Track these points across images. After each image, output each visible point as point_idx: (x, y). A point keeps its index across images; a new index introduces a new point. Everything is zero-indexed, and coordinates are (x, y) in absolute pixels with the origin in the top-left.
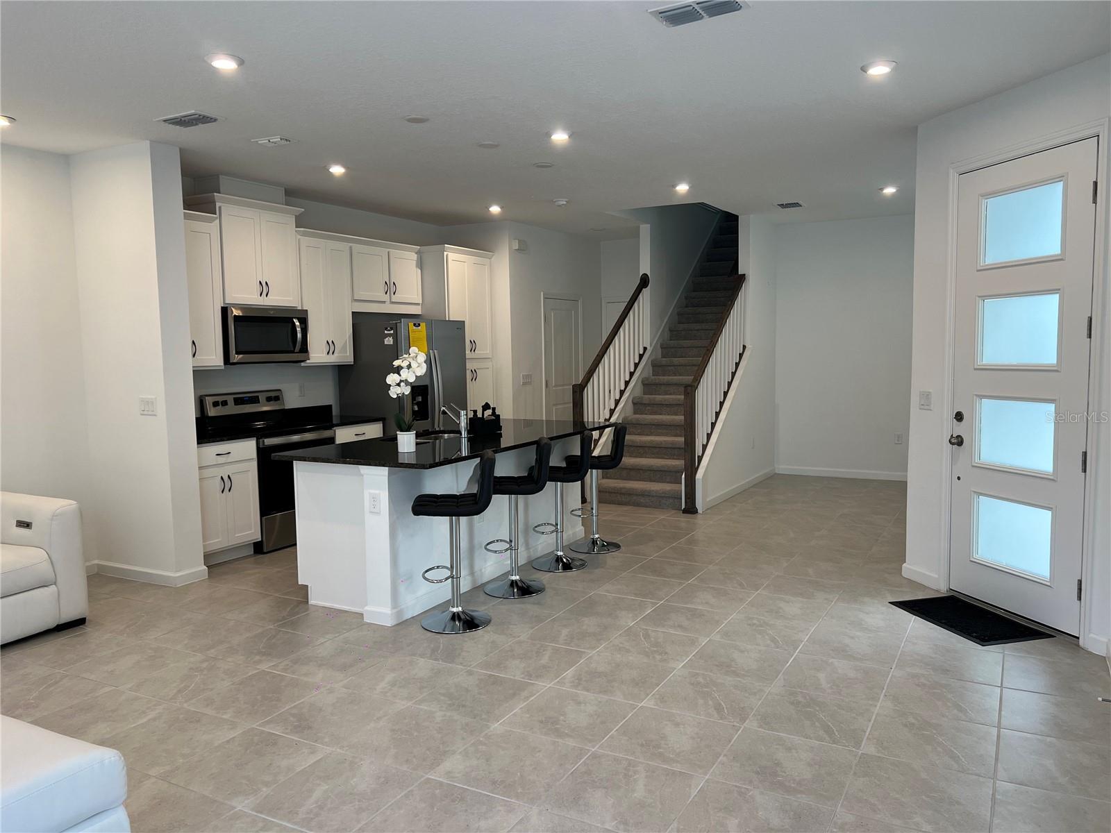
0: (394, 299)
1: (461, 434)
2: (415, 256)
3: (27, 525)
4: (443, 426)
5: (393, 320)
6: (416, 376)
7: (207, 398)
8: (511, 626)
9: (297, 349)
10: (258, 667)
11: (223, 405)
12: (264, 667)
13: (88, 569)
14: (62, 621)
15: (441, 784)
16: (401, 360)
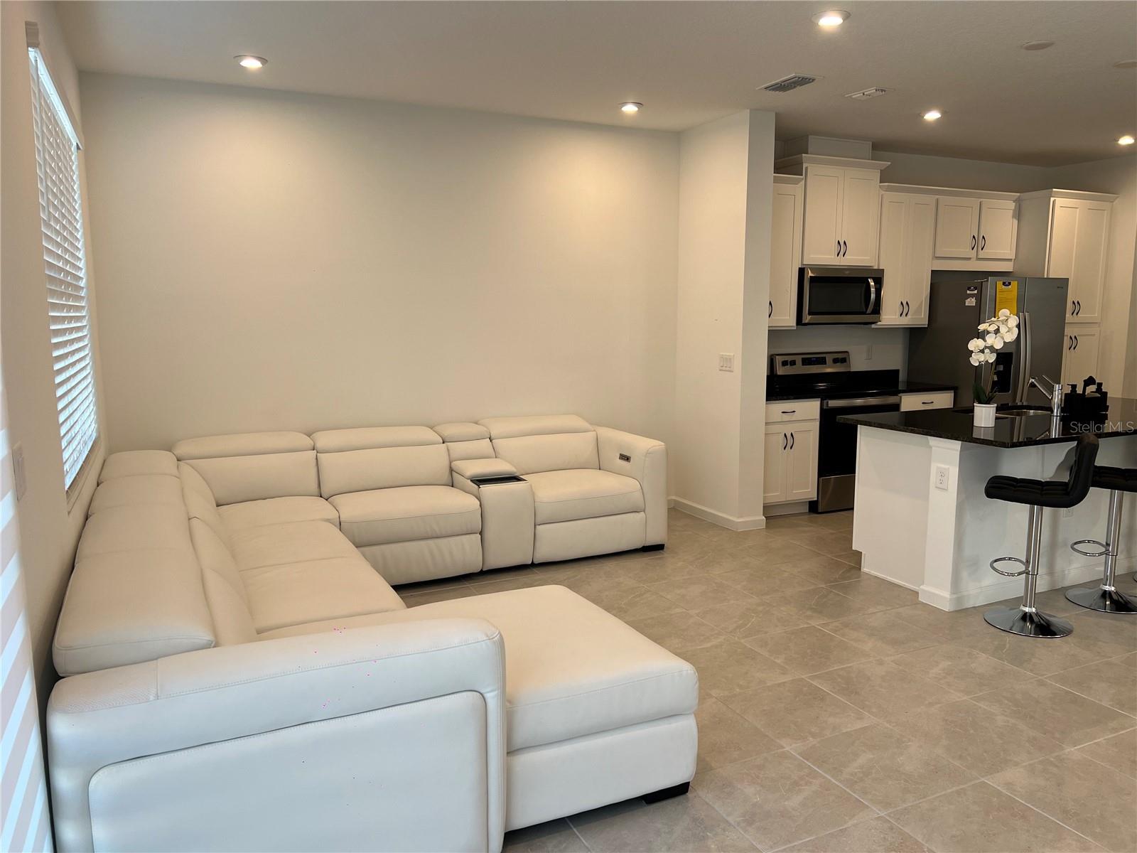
0: (982, 254)
1: (1052, 412)
2: (1012, 205)
3: (627, 459)
4: (1027, 401)
5: (978, 279)
6: (1004, 342)
7: (777, 357)
8: (1100, 643)
9: (869, 310)
10: (809, 622)
11: (791, 365)
12: (814, 623)
13: (669, 502)
14: (648, 543)
15: (999, 793)
16: (988, 324)
